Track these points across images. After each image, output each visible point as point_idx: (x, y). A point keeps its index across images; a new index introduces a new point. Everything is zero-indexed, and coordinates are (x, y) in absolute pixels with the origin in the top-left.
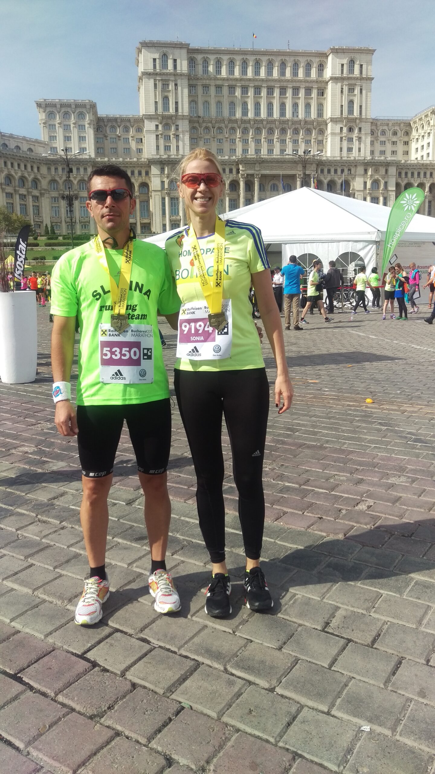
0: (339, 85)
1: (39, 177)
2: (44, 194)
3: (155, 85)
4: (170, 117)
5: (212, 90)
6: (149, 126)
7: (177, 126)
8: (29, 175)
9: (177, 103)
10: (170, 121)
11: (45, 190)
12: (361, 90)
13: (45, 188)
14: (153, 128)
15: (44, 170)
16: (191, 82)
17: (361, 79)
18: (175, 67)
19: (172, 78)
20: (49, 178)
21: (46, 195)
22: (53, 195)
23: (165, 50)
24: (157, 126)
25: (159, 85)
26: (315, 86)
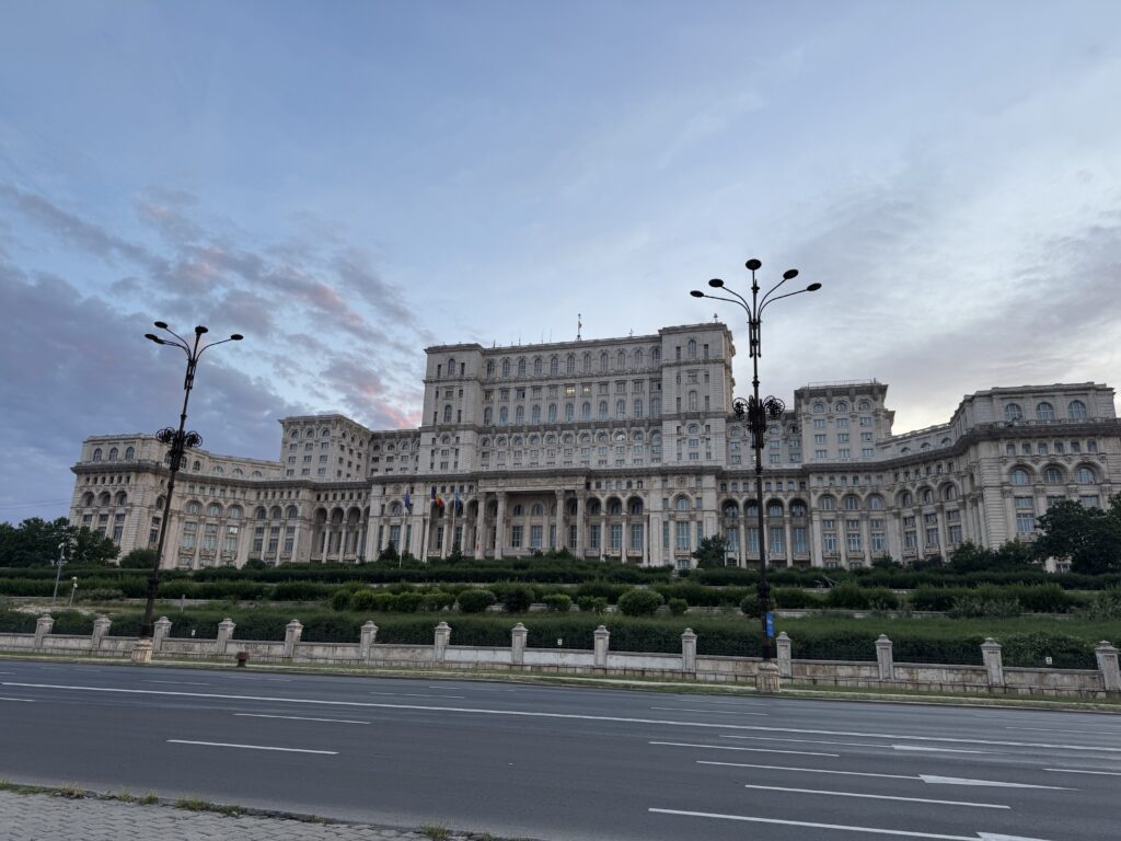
0: (674, 371)
1: (242, 503)
2: (246, 524)
3: (437, 393)
4: (449, 429)
5: (513, 394)
6: (426, 439)
7: (458, 438)
8: (226, 502)
9: (460, 411)
10: (449, 433)
11: (247, 519)
12: (707, 376)
13: (250, 516)
14: (430, 442)
15: (251, 495)
16: (487, 387)
17: (706, 362)
18: (462, 372)
19: (456, 383)
20: (257, 505)
21: (249, 526)
22: (259, 526)
23: (452, 354)
24: (434, 439)
25: (443, 393)
26: (646, 376)
